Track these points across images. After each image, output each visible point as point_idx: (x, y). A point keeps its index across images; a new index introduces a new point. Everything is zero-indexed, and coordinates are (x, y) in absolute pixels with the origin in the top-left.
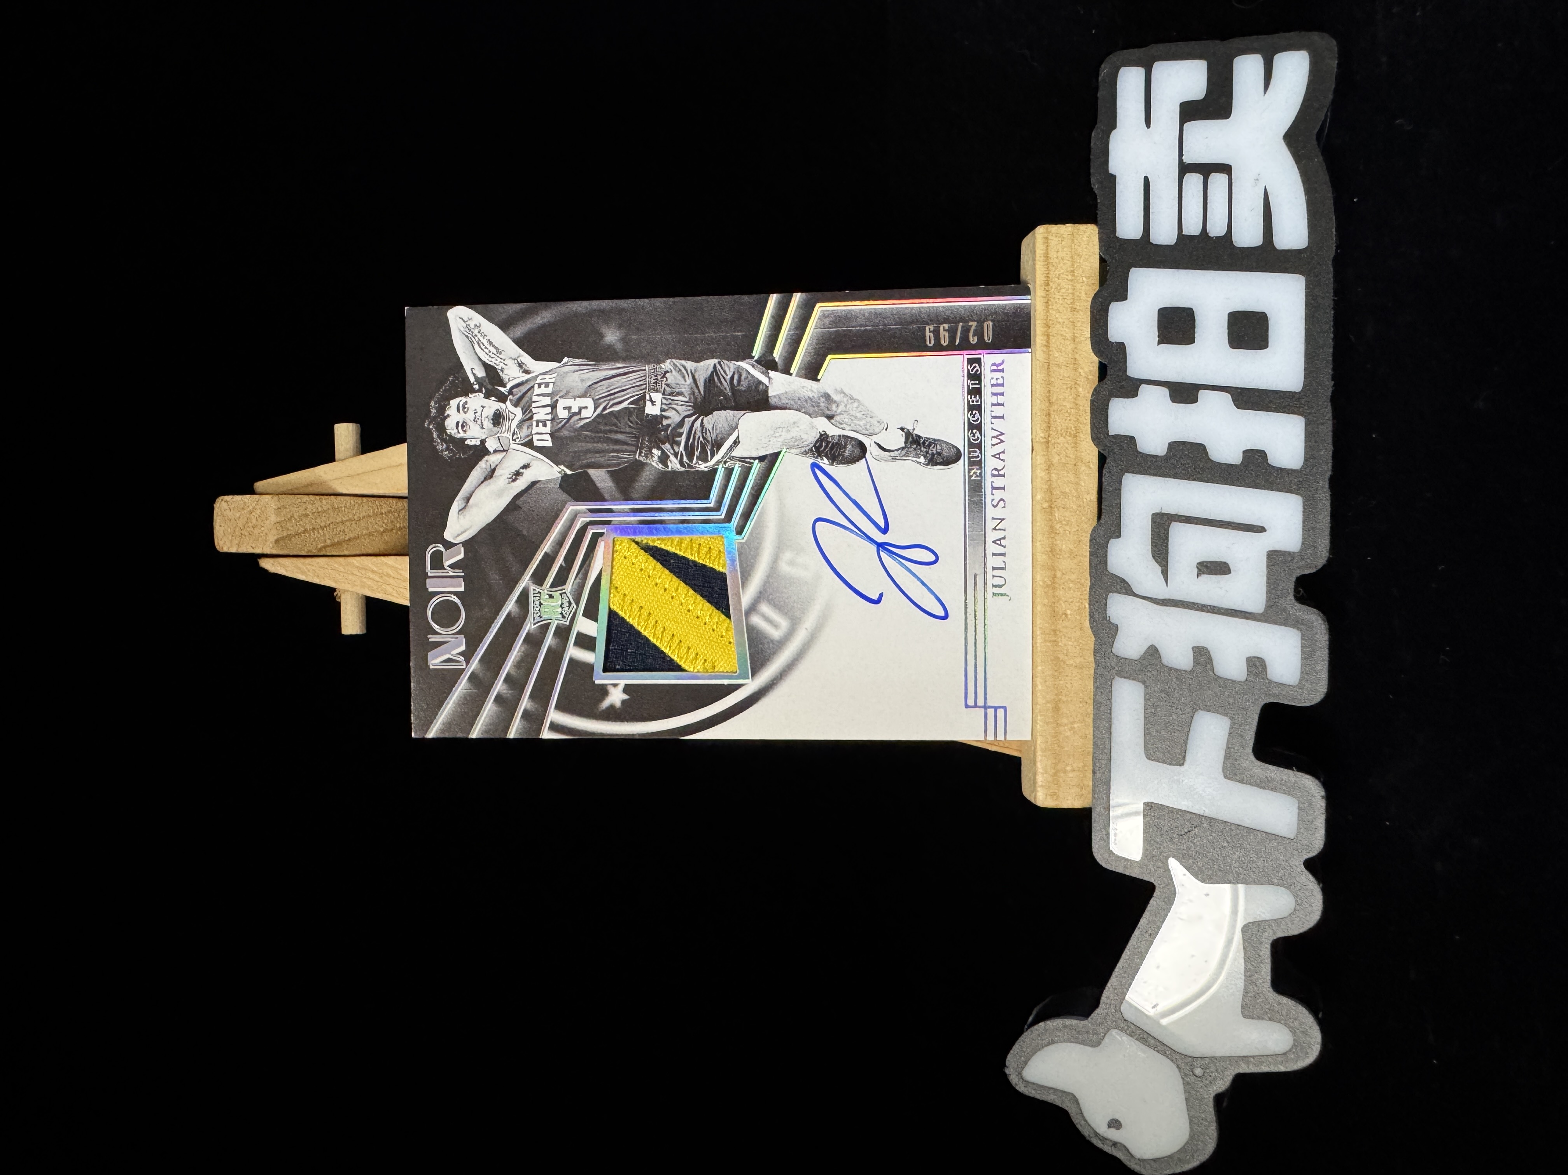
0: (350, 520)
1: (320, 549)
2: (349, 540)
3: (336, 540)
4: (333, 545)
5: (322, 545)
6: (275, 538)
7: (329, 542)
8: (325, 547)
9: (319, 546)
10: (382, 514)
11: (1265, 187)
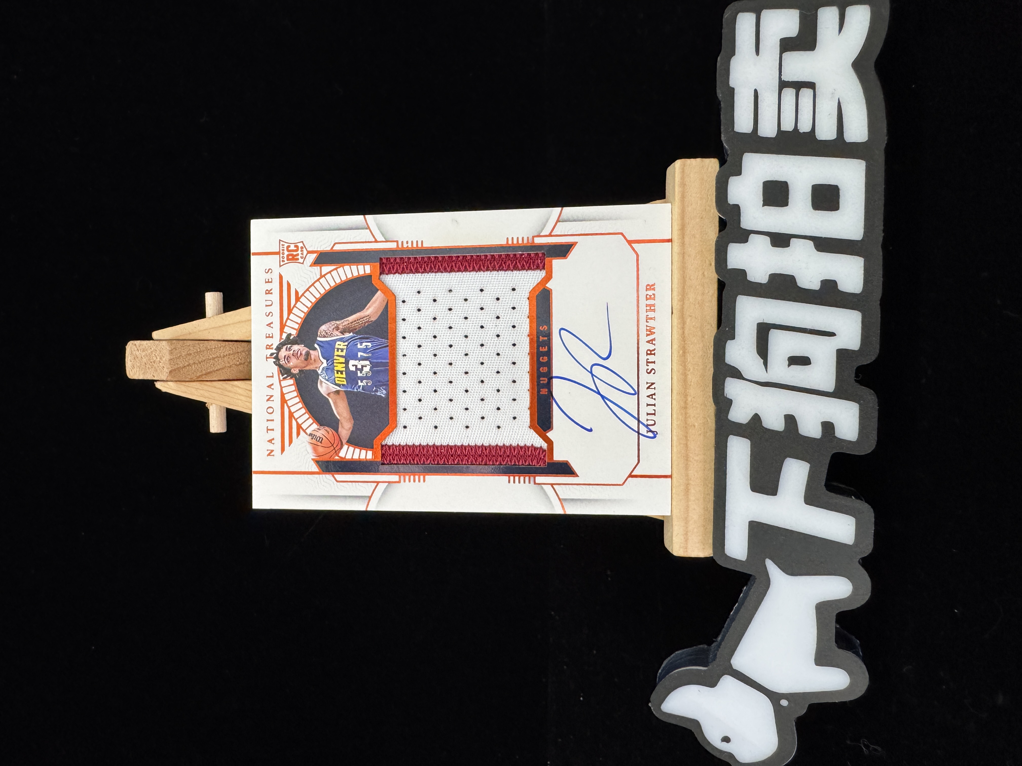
0: (217, 357)
1: (199, 377)
2: (217, 370)
3: (209, 371)
4: (206, 374)
5: (200, 374)
6: (169, 370)
7: (204, 372)
8: (202, 375)
9: (198, 375)
10: (238, 352)
11: (839, 98)
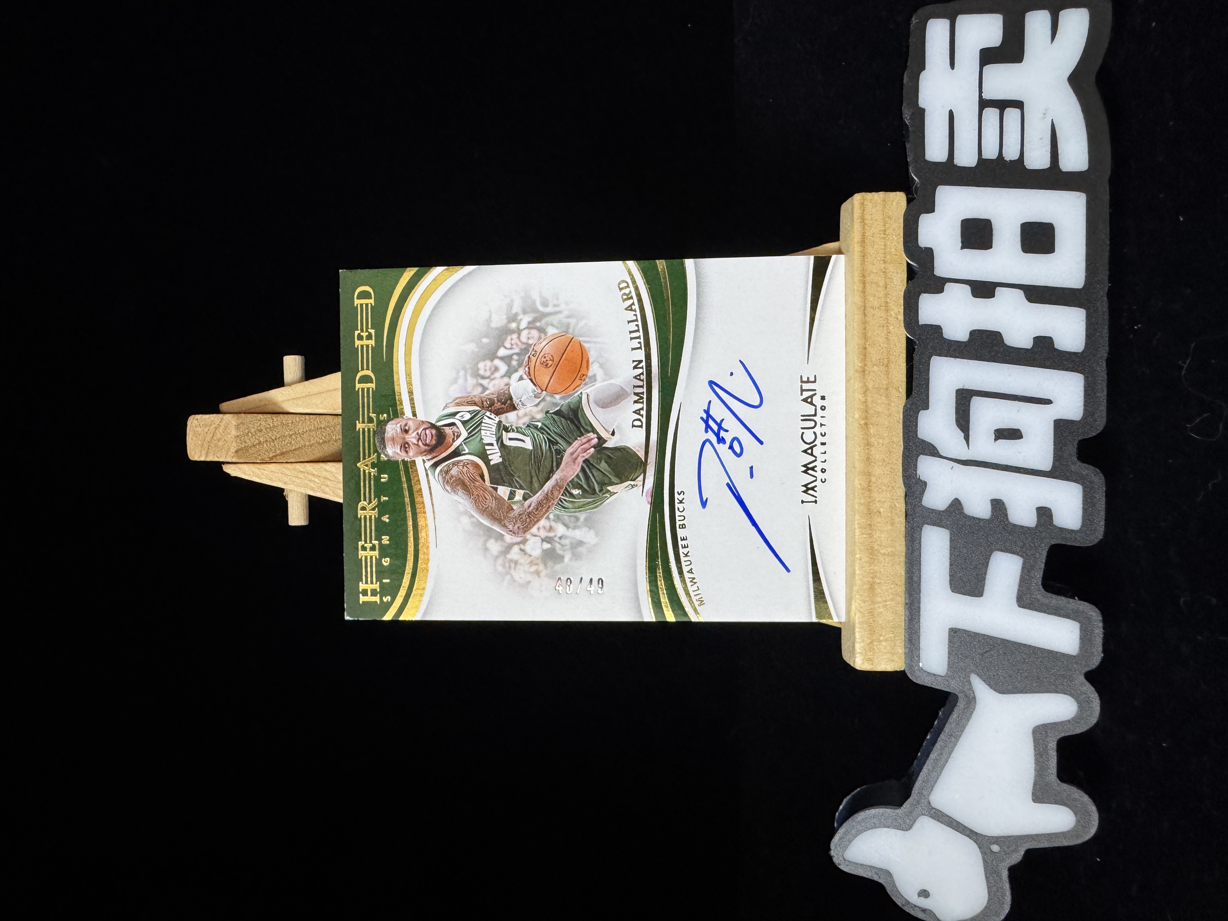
0: (295, 434)
1: (272, 458)
2: (295, 450)
4: (282, 454)
5: (274, 454)
6: (236, 449)
7: (278, 452)
8: (275, 456)
10: (321, 428)
11: (1052, 119)
